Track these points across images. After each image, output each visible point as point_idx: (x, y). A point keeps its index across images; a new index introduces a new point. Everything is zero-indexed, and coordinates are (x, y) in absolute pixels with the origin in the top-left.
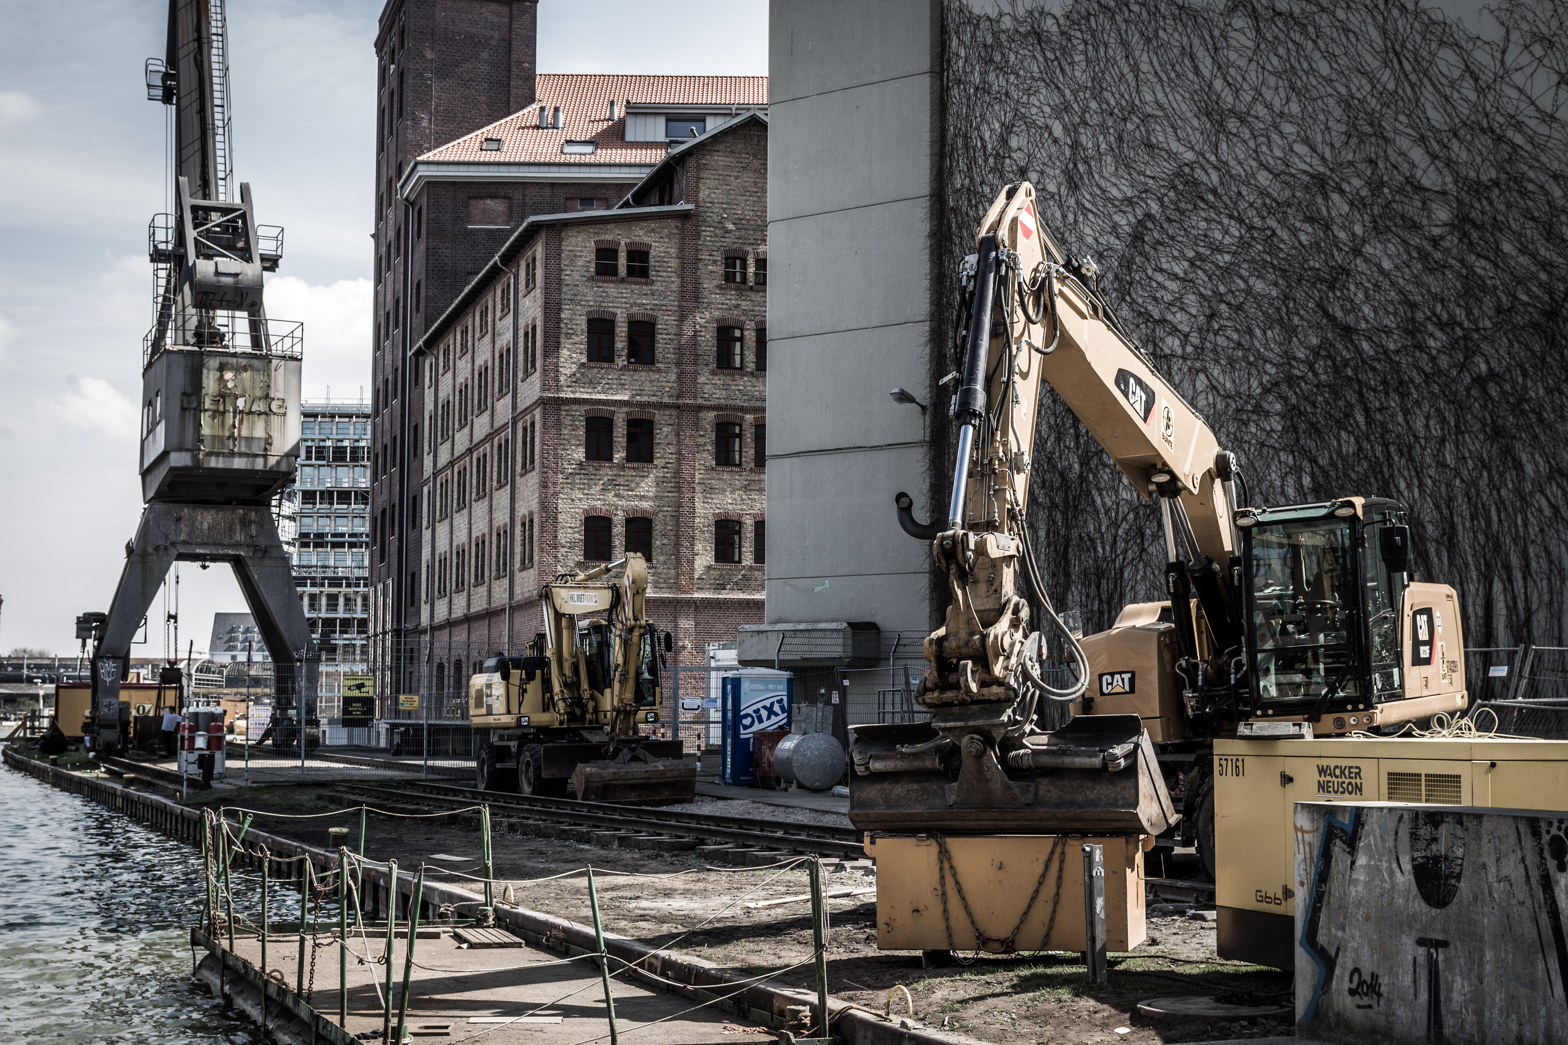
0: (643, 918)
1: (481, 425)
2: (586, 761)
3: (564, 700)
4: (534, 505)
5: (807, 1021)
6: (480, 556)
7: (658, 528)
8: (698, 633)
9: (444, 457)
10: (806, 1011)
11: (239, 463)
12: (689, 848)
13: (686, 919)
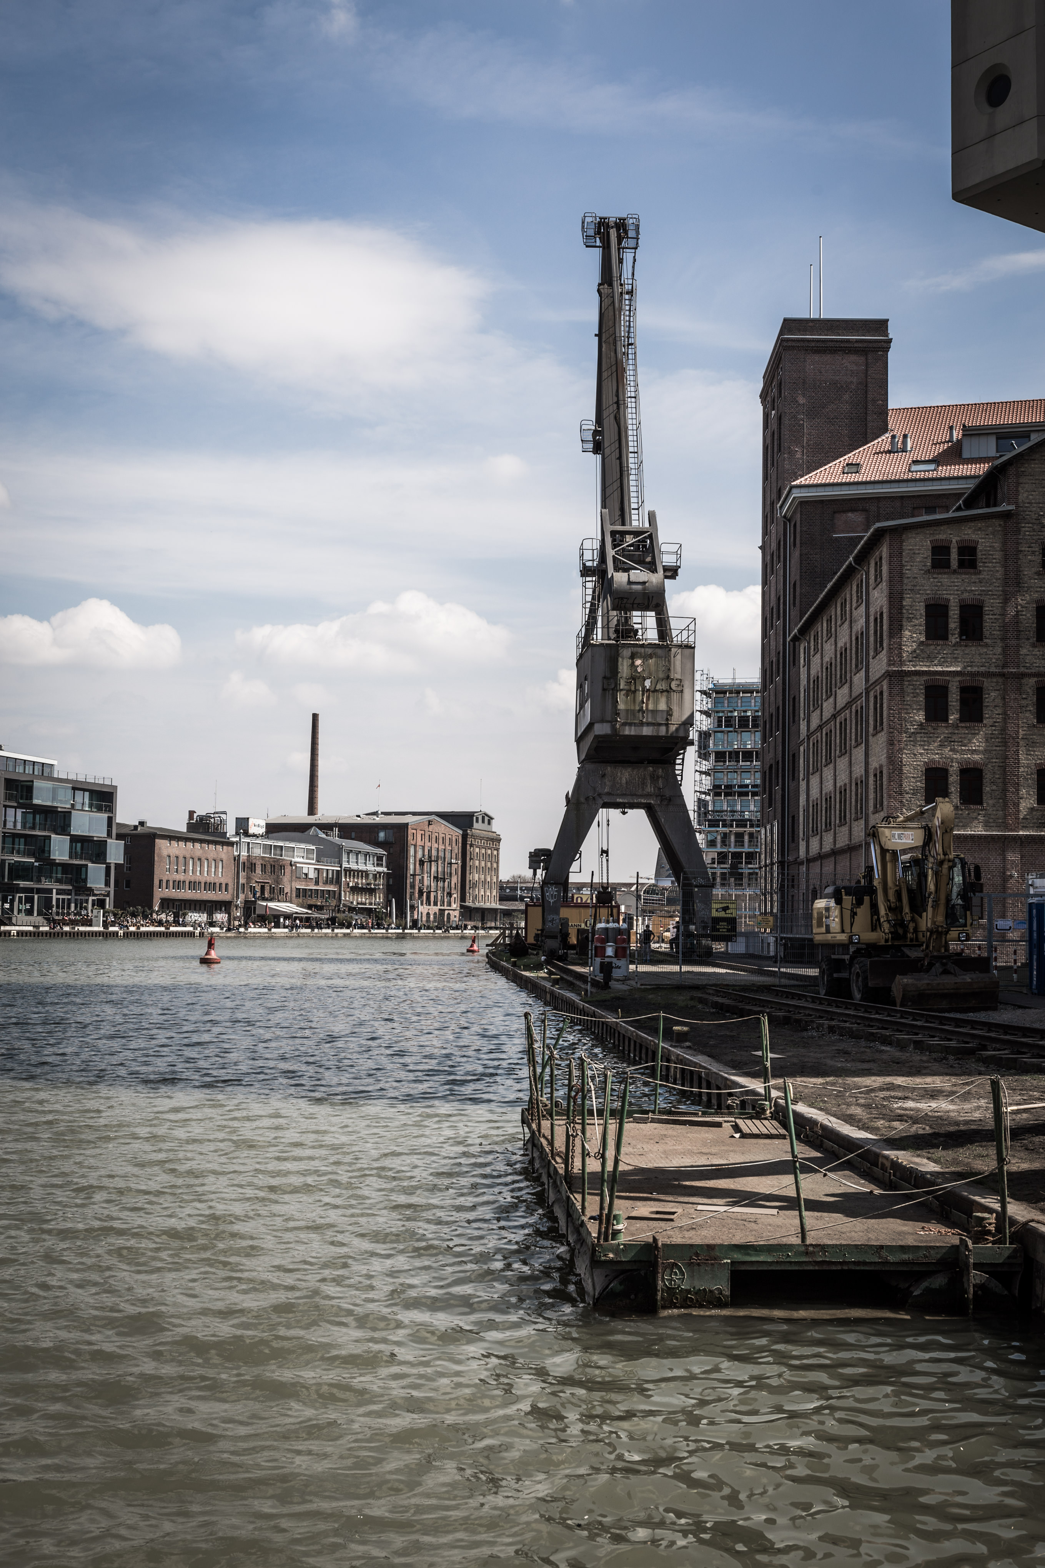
1: (843, 695)
2: (904, 973)
3: (889, 921)
4: (883, 759)
5: (992, 1228)
6: (843, 802)
7: (987, 776)
8: (1023, 865)
9: (815, 722)
10: (992, 1218)
11: (646, 731)
12: (971, 1052)
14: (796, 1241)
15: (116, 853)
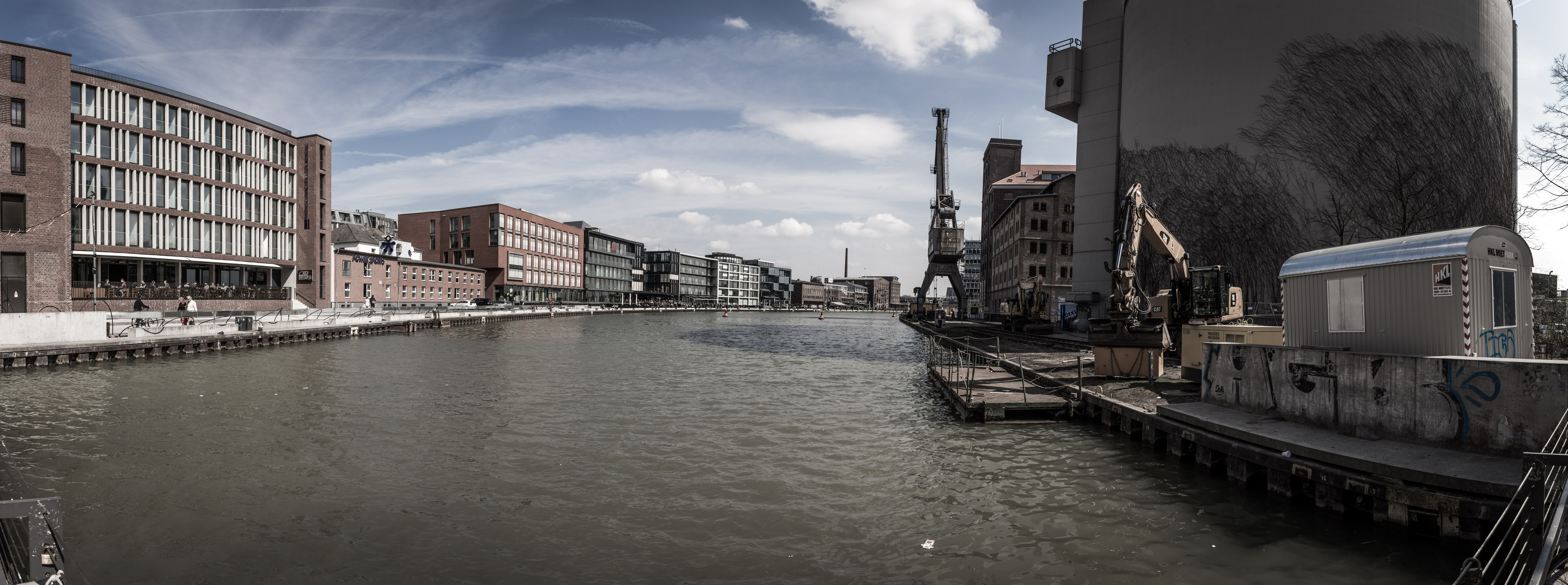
0: (1037, 364)
1: (1006, 245)
2: (1027, 324)
3: (1023, 309)
4: (1018, 263)
5: (1077, 397)
6: (1005, 275)
7: (1047, 269)
8: (1056, 295)
9: (997, 252)
10: (1076, 394)
11: (950, 254)
12: (1050, 346)
13: (1047, 364)
14: (1023, 402)
15: (791, 288)
